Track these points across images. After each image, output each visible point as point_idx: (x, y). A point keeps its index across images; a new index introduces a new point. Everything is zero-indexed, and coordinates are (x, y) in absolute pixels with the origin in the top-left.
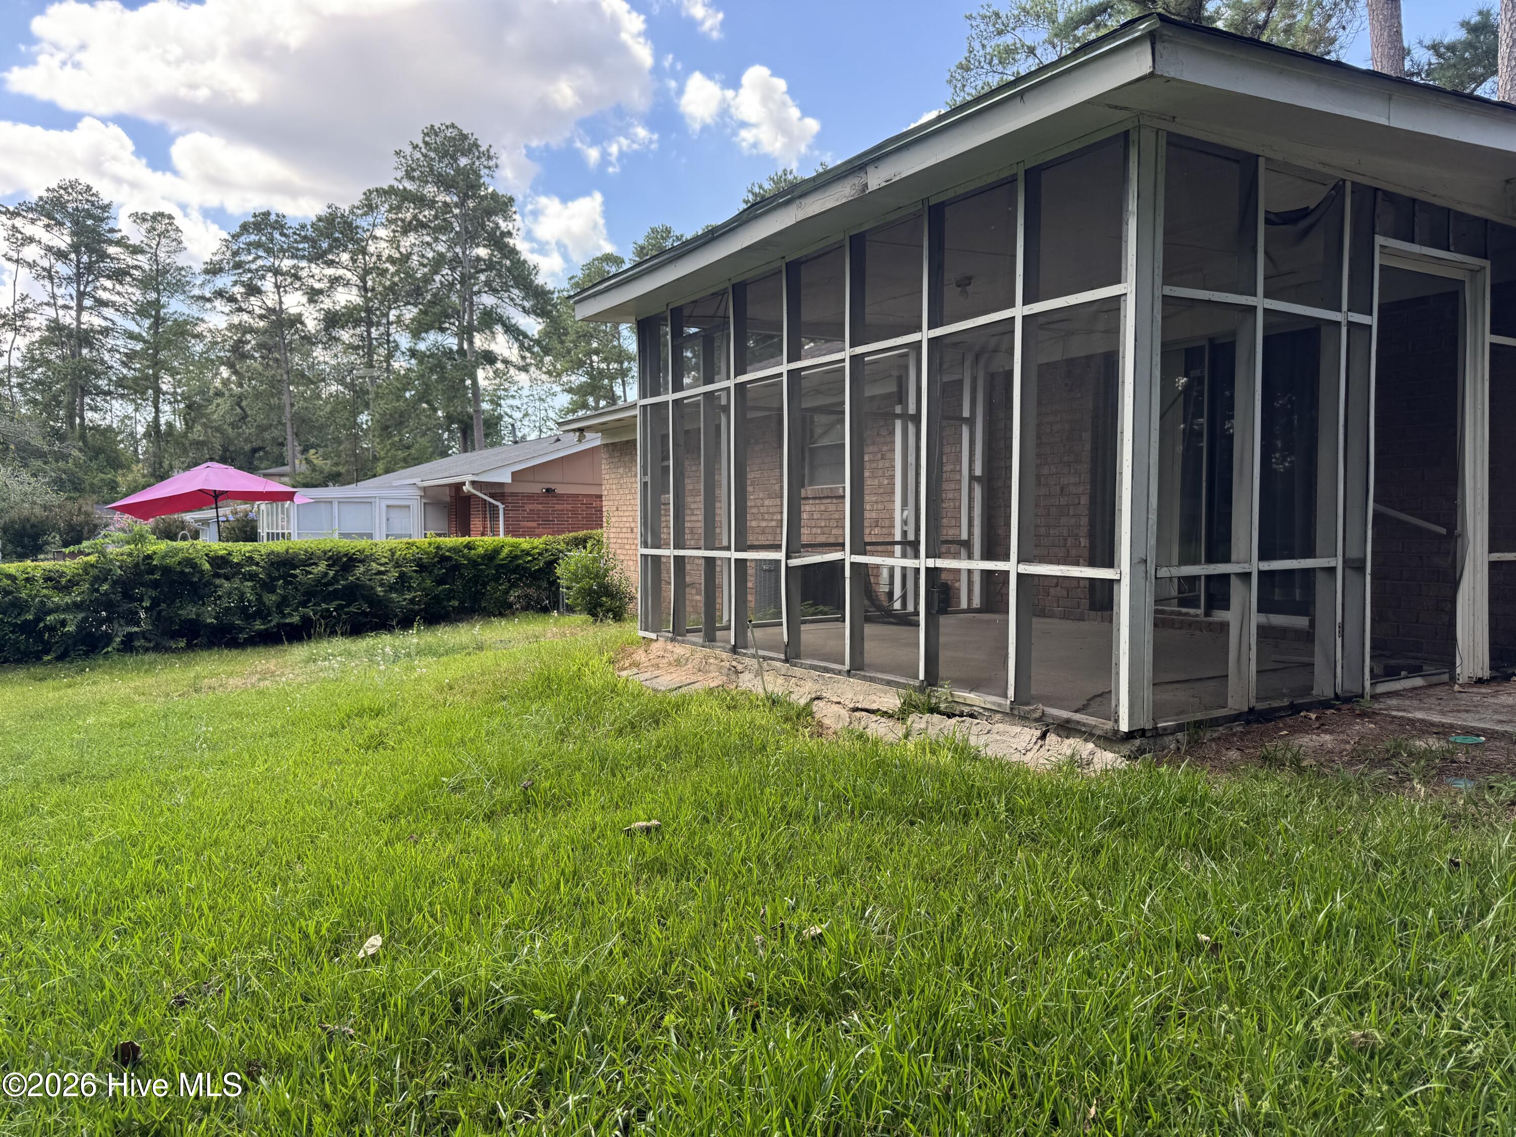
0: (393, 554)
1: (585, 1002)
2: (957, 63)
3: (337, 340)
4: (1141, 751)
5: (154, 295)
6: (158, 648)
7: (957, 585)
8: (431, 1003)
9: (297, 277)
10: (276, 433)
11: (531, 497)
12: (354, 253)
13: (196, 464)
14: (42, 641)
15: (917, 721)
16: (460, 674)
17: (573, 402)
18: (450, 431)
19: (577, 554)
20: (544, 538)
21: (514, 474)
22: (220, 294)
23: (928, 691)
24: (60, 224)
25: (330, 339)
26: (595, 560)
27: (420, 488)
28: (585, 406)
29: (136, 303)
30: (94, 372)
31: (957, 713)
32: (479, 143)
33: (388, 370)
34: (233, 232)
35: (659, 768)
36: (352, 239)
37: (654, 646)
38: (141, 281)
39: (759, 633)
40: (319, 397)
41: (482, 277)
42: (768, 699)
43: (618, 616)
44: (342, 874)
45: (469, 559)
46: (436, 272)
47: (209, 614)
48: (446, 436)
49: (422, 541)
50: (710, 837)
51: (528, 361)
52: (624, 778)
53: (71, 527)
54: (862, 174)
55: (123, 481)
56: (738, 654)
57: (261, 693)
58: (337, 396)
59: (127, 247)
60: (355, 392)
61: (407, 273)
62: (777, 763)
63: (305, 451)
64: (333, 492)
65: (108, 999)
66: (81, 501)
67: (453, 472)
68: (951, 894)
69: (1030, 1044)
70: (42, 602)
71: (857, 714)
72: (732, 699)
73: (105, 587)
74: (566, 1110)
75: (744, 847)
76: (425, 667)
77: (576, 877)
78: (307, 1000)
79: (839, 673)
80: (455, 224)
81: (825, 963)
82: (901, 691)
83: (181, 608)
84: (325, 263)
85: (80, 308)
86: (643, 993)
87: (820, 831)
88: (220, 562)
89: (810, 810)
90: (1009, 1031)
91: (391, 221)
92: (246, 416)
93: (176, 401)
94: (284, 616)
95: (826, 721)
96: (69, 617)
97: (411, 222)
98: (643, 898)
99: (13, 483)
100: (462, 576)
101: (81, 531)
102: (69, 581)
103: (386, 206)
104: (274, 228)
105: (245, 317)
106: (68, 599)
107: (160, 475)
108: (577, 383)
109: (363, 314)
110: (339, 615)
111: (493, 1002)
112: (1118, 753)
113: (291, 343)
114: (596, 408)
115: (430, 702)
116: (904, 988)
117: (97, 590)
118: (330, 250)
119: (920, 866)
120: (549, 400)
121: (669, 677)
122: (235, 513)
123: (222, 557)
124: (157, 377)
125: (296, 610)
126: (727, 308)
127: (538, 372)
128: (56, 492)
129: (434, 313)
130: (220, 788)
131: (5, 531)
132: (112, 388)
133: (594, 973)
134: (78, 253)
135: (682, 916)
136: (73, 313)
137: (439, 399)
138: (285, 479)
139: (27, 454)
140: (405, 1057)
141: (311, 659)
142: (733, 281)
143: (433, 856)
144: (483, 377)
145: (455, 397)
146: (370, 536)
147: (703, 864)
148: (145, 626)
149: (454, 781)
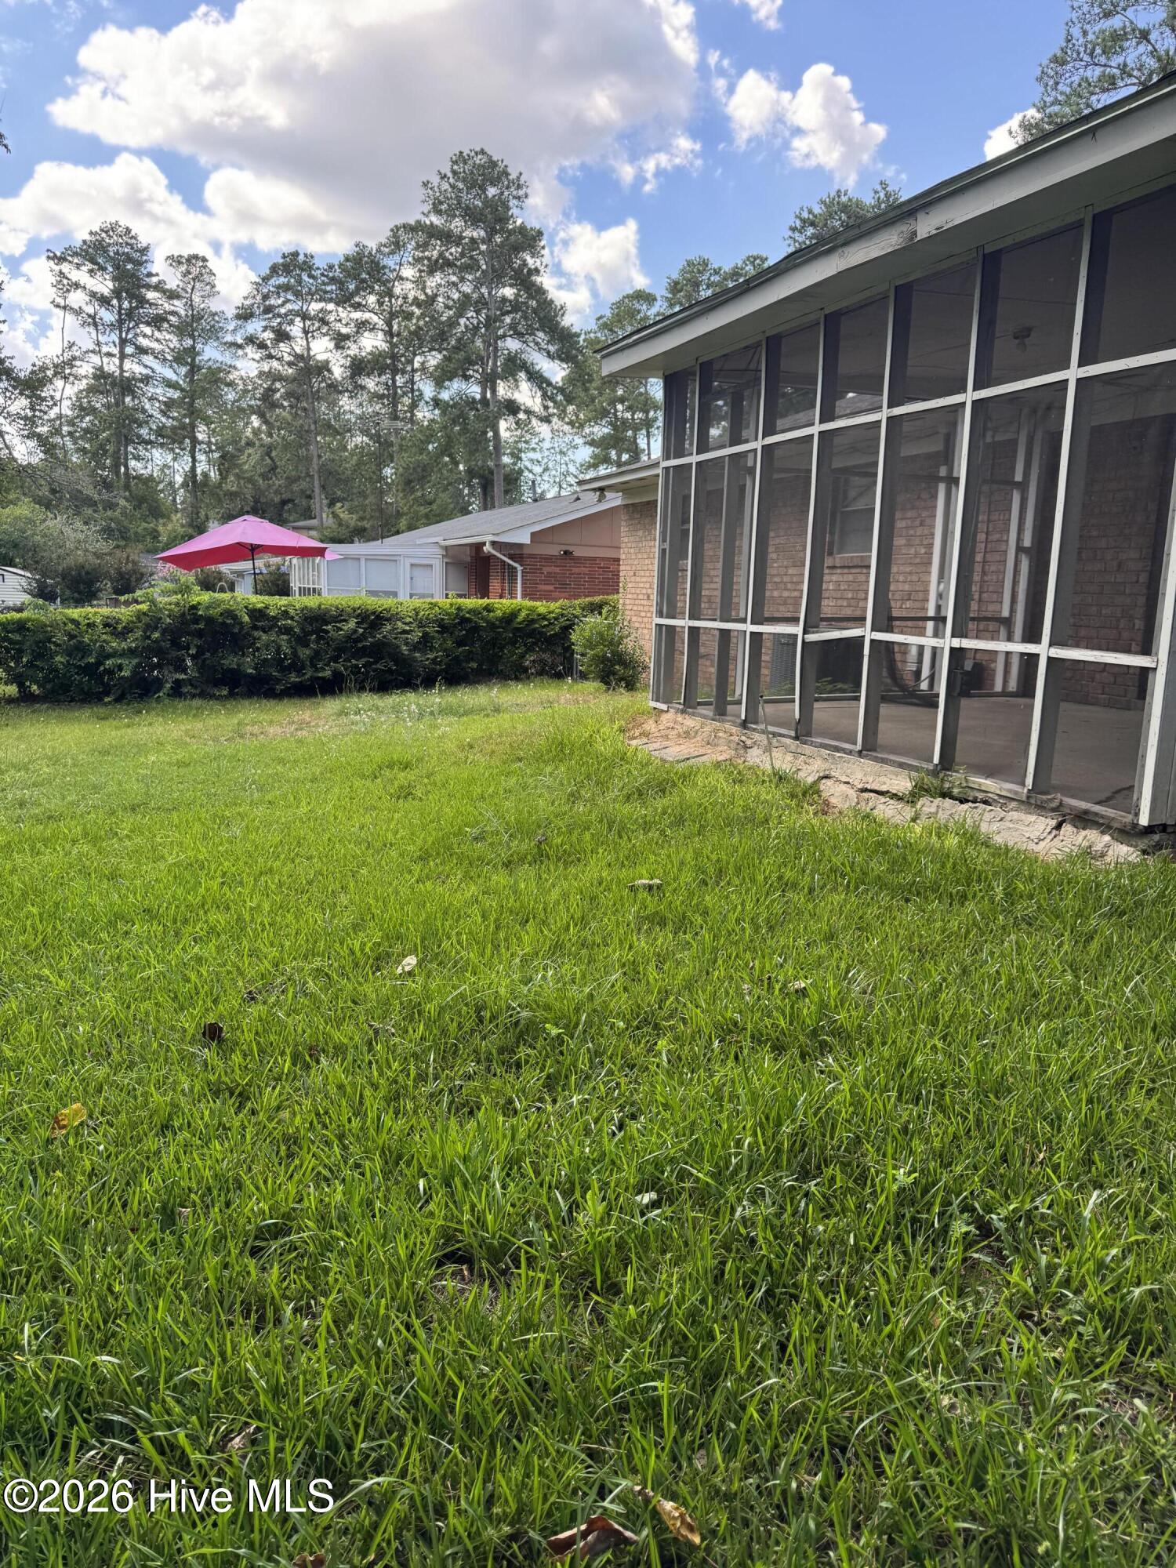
0: (417, 614)
1: (589, 1023)
2: (1050, 55)
3: (363, 388)
4: (1158, 847)
5: (190, 342)
6: (203, 695)
7: (990, 666)
8: (459, 1013)
9: (324, 322)
10: (304, 485)
11: (548, 559)
12: (381, 295)
14: (103, 683)
15: (928, 805)
16: (480, 734)
17: (594, 456)
18: (469, 485)
19: (592, 620)
20: (560, 602)
21: (533, 534)
22: (251, 340)
23: (941, 775)
24: (103, 269)
25: (355, 388)
26: (610, 626)
27: (442, 547)
28: (606, 460)
29: (173, 350)
30: (136, 421)
31: (971, 798)
32: (509, 170)
33: (412, 420)
34: (263, 274)
35: (663, 833)
36: (379, 280)
37: (665, 717)
38: (177, 328)
39: (770, 709)
40: (345, 449)
41: (508, 320)
42: (775, 775)
43: (631, 685)
44: (380, 903)
45: (487, 622)
46: (461, 315)
47: (248, 665)
48: (466, 491)
49: (445, 603)
50: (707, 898)
51: (551, 410)
52: (630, 840)
53: (121, 575)
54: (913, 222)
55: (165, 530)
56: (748, 729)
57: (300, 742)
58: (362, 448)
59: (164, 292)
60: (379, 443)
61: (432, 316)
62: (778, 836)
63: (331, 504)
64: (358, 548)
65: (193, 992)
66: (128, 550)
67: (473, 531)
68: (936, 965)
69: (991, 1096)
70: (101, 646)
71: (866, 795)
72: (739, 773)
73: (156, 635)
74: (571, 1106)
75: (739, 909)
76: (447, 726)
77: (583, 922)
78: (355, 1002)
79: (850, 752)
80: (482, 262)
81: (806, 1012)
82: (913, 774)
83: (223, 657)
84: (352, 306)
85: (123, 356)
86: (640, 1022)
87: (814, 901)
88: (258, 614)
89: (805, 881)
90: (973, 1083)
91: (418, 260)
92: (276, 467)
93: (211, 451)
94: (317, 670)
95: (833, 800)
96: (124, 662)
97: (437, 261)
98: (643, 944)
99: (67, 531)
100: (480, 638)
101: (130, 580)
102: (125, 627)
103: (413, 243)
104: (303, 270)
105: (275, 364)
106: (124, 645)
107: (199, 528)
108: (600, 434)
109: (389, 361)
110: (368, 672)
111: (511, 1017)
112: (1135, 847)
113: (318, 391)
114: (618, 464)
115: (453, 759)
116: (878, 1039)
117: (149, 638)
118: (356, 293)
119: (909, 938)
120: (570, 453)
121: (678, 749)
122: (268, 566)
123: (260, 611)
124: (193, 427)
125: (328, 665)
126: (759, 362)
127: (560, 423)
128: (106, 540)
129: (458, 360)
130: (271, 825)
131: (64, 576)
132: (153, 437)
133: (598, 1001)
134: (119, 299)
135: (678, 963)
136: (117, 361)
137: (460, 452)
138: (313, 533)
139: (80, 503)
140: (437, 1053)
141: (343, 713)
142: (768, 334)
143: (458, 895)
144: (505, 427)
145: (477, 450)
146: (395, 594)
147: (700, 920)
148: (192, 673)
149: (476, 831)
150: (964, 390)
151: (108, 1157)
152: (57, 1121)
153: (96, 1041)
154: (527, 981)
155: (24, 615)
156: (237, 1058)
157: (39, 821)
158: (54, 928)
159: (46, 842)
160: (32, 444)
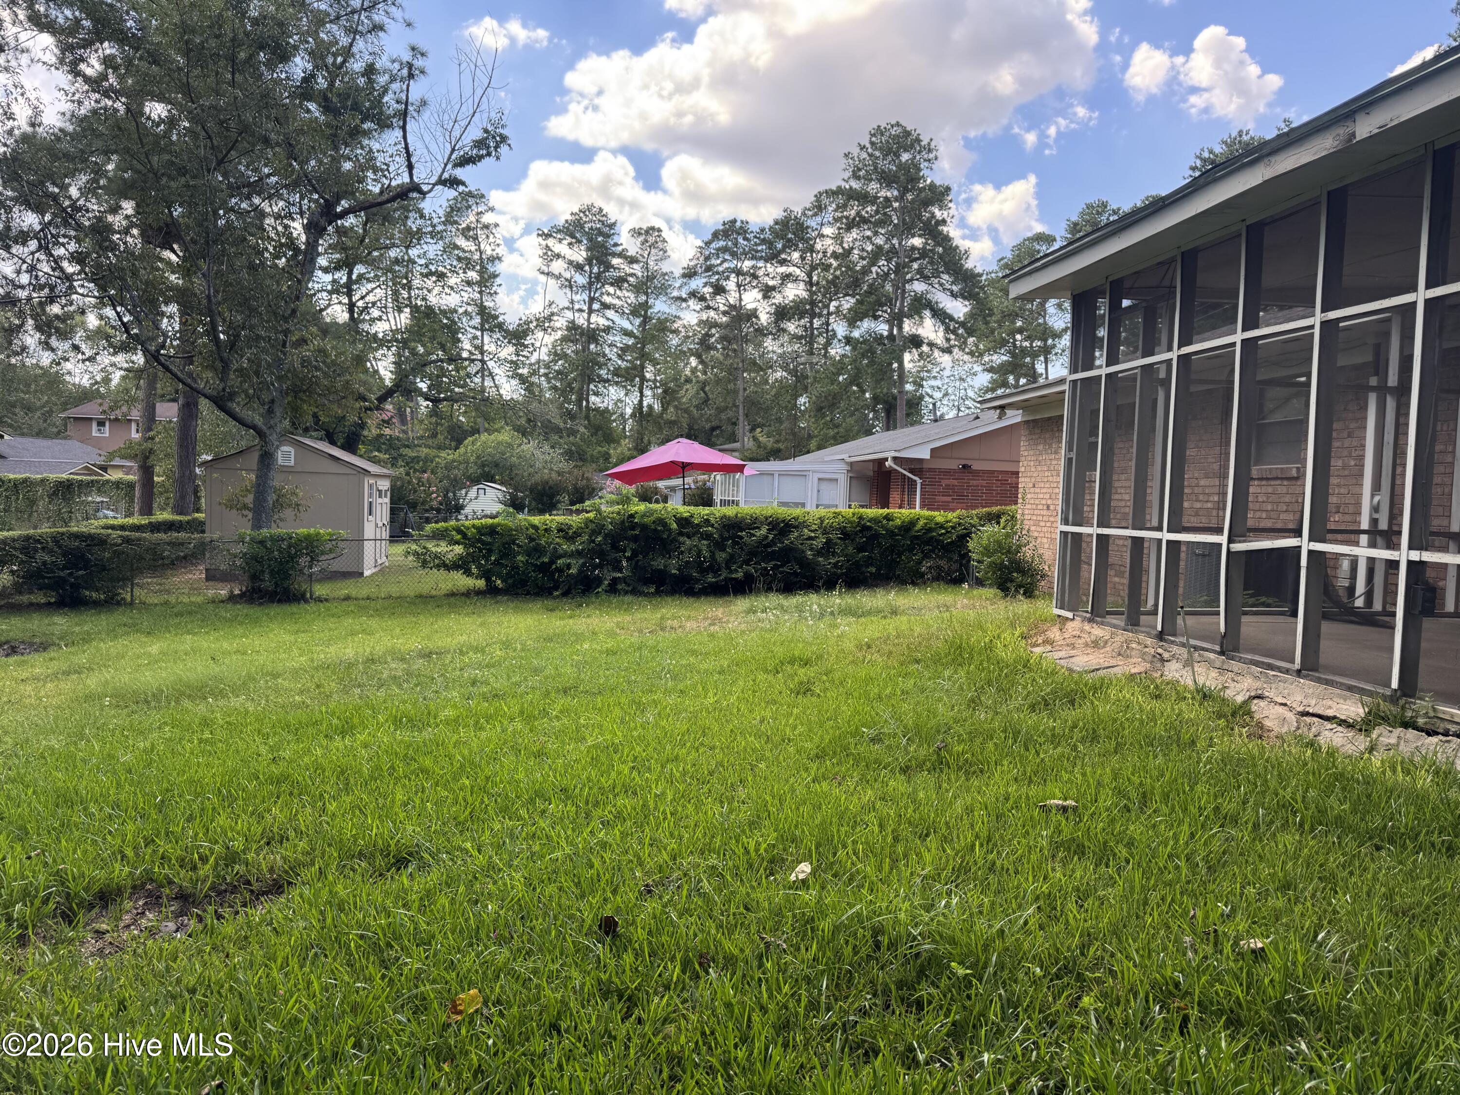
0: (822, 522)
1: (1001, 966)
3: (784, 330)
5: (644, 298)
6: (635, 592)
7: (1441, 584)
8: (855, 936)
9: (755, 276)
10: (730, 414)
11: (948, 473)
12: (804, 252)
13: (668, 440)
14: (554, 580)
15: (1386, 736)
16: (877, 635)
17: (993, 381)
18: (875, 411)
19: (989, 530)
20: (958, 511)
21: (933, 450)
22: (693, 294)
23: (1402, 702)
24: (579, 242)
25: (778, 331)
26: (1008, 535)
27: (847, 463)
28: (1005, 384)
29: (630, 305)
30: (597, 364)
31: (1441, 731)
32: (921, 137)
33: (825, 356)
34: (706, 240)
35: (1075, 748)
36: (803, 239)
37: (1070, 625)
38: (635, 287)
39: (1191, 621)
40: (766, 382)
41: (915, 266)
42: (1198, 691)
43: (1029, 593)
44: (777, 801)
45: (887, 530)
46: (874, 264)
47: (673, 566)
48: (871, 416)
49: (847, 512)
50: (1132, 827)
51: (952, 342)
52: (1038, 754)
53: (576, 489)
54: (1349, 123)
55: (614, 453)
56: (1165, 641)
57: (712, 636)
58: (781, 381)
59: (626, 258)
60: (796, 376)
61: (848, 267)
62: (1209, 761)
63: (752, 430)
64: (774, 465)
65: (595, 877)
66: (584, 469)
67: (877, 449)
68: (1430, 934)
70: (555, 548)
71: (1308, 719)
72: (1157, 687)
73: (600, 539)
74: (981, 1066)
75: (1171, 843)
76: (846, 626)
77: (991, 843)
78: (747, 908)
79: (1287, 671)
80: (894, 217)
81: (1266, 981)
82: (1366, 699)
83: (653, 559)
84: (779, 262)
85: (591, 311)
86: (1059, 969)
87: (1261, 840)
88: (684, 522)
89: (1249, 816)
91: (836, 220)
92: (708, 399)
93: (656, 387)
94: (731, 572)
95: (1268, 723)
96: (572, 561)
97: (854, 219)
98: (1059, 875)
99: (537, 453)
100: (880, 545)
101: (583, 493)
102: (575, 532)
103: (834, 205)
104: (739, 234)
105: (712, 313)
106: (573, 548)
107: (642, 450)
108: (999, 361)
109: (808, 307)
110: (775, 574)
111: (911, 947)
113: (746, 335)
114: (1016, 386)
115: (851, 658)
117: (593, 541)
118: (783, 250)
119: (1389, 896)
120: (969, 379)
121: (1085, 658)
122: (695, 482)
123: (686, 519)
124: (643, 367)
125: (741, 567)
126: (1173, 278)
127: (961, 353)
128: (567, 461)
129: (869, 303)
130: (680, 713)
131: (532, 490)
132: (610, 377)
133: (1009, 941)
134: (591, 265)
135: (1102, 901)
136: (585, 315)
137: (868, 381)
138: (736, 454)
139: (549, 430)
140: (831, 980)
141: (752, 611)
142: (1183, 249)
143: (855, 799)
144: (909, 360)
145: (882, 379)
146: (803, 505)
147: (1124, 853)
148: (626, 573)
149: (873, 733)
150: (1414, 288)
151: (496, 1054)
152: (455, 1006)
153: (502, 922)
154: (928, 908)
155: (496, 521)
156: (628, 958)
157: (485, 699)
158: (482, 802)
159: (488, 718)
160: (515, 382)
